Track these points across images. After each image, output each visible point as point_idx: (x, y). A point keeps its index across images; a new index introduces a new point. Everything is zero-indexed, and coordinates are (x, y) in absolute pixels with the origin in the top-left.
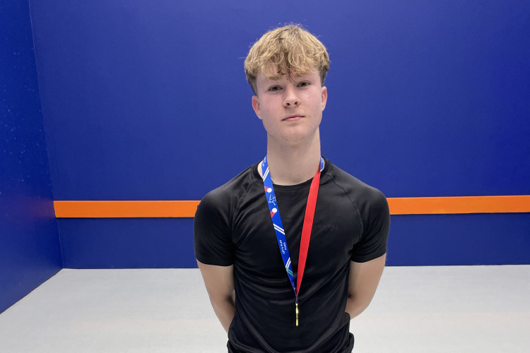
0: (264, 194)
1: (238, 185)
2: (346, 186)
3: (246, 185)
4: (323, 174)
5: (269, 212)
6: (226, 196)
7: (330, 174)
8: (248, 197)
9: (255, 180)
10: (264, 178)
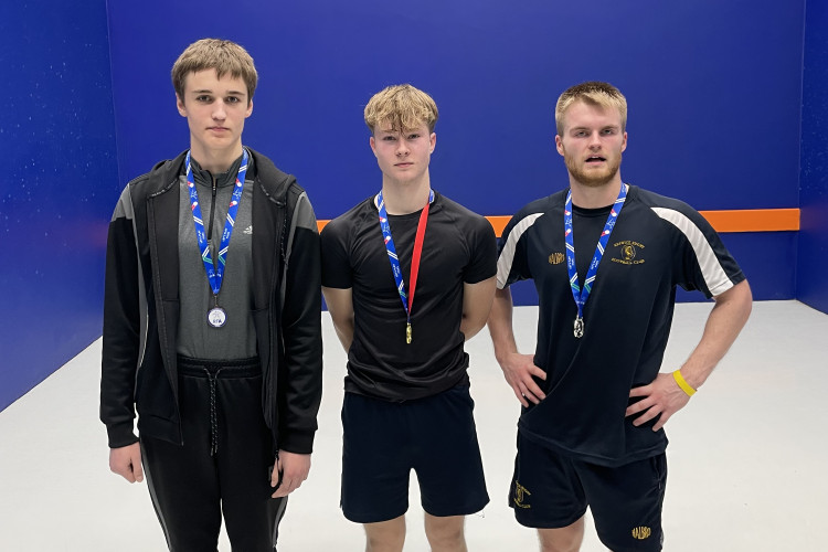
0: (379, 223)
1: (355, 216)
2: (455, 215)
3: (363, 215)
4: (431, 206)
5: (383, 239)
6: (345, 226)
7: (439, 204)
8: (366, 226)
9: (371, 210)
10: (380, 209)
